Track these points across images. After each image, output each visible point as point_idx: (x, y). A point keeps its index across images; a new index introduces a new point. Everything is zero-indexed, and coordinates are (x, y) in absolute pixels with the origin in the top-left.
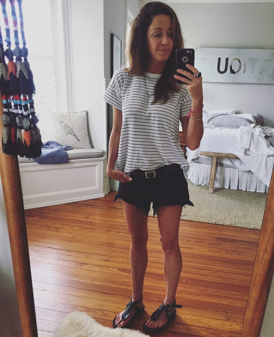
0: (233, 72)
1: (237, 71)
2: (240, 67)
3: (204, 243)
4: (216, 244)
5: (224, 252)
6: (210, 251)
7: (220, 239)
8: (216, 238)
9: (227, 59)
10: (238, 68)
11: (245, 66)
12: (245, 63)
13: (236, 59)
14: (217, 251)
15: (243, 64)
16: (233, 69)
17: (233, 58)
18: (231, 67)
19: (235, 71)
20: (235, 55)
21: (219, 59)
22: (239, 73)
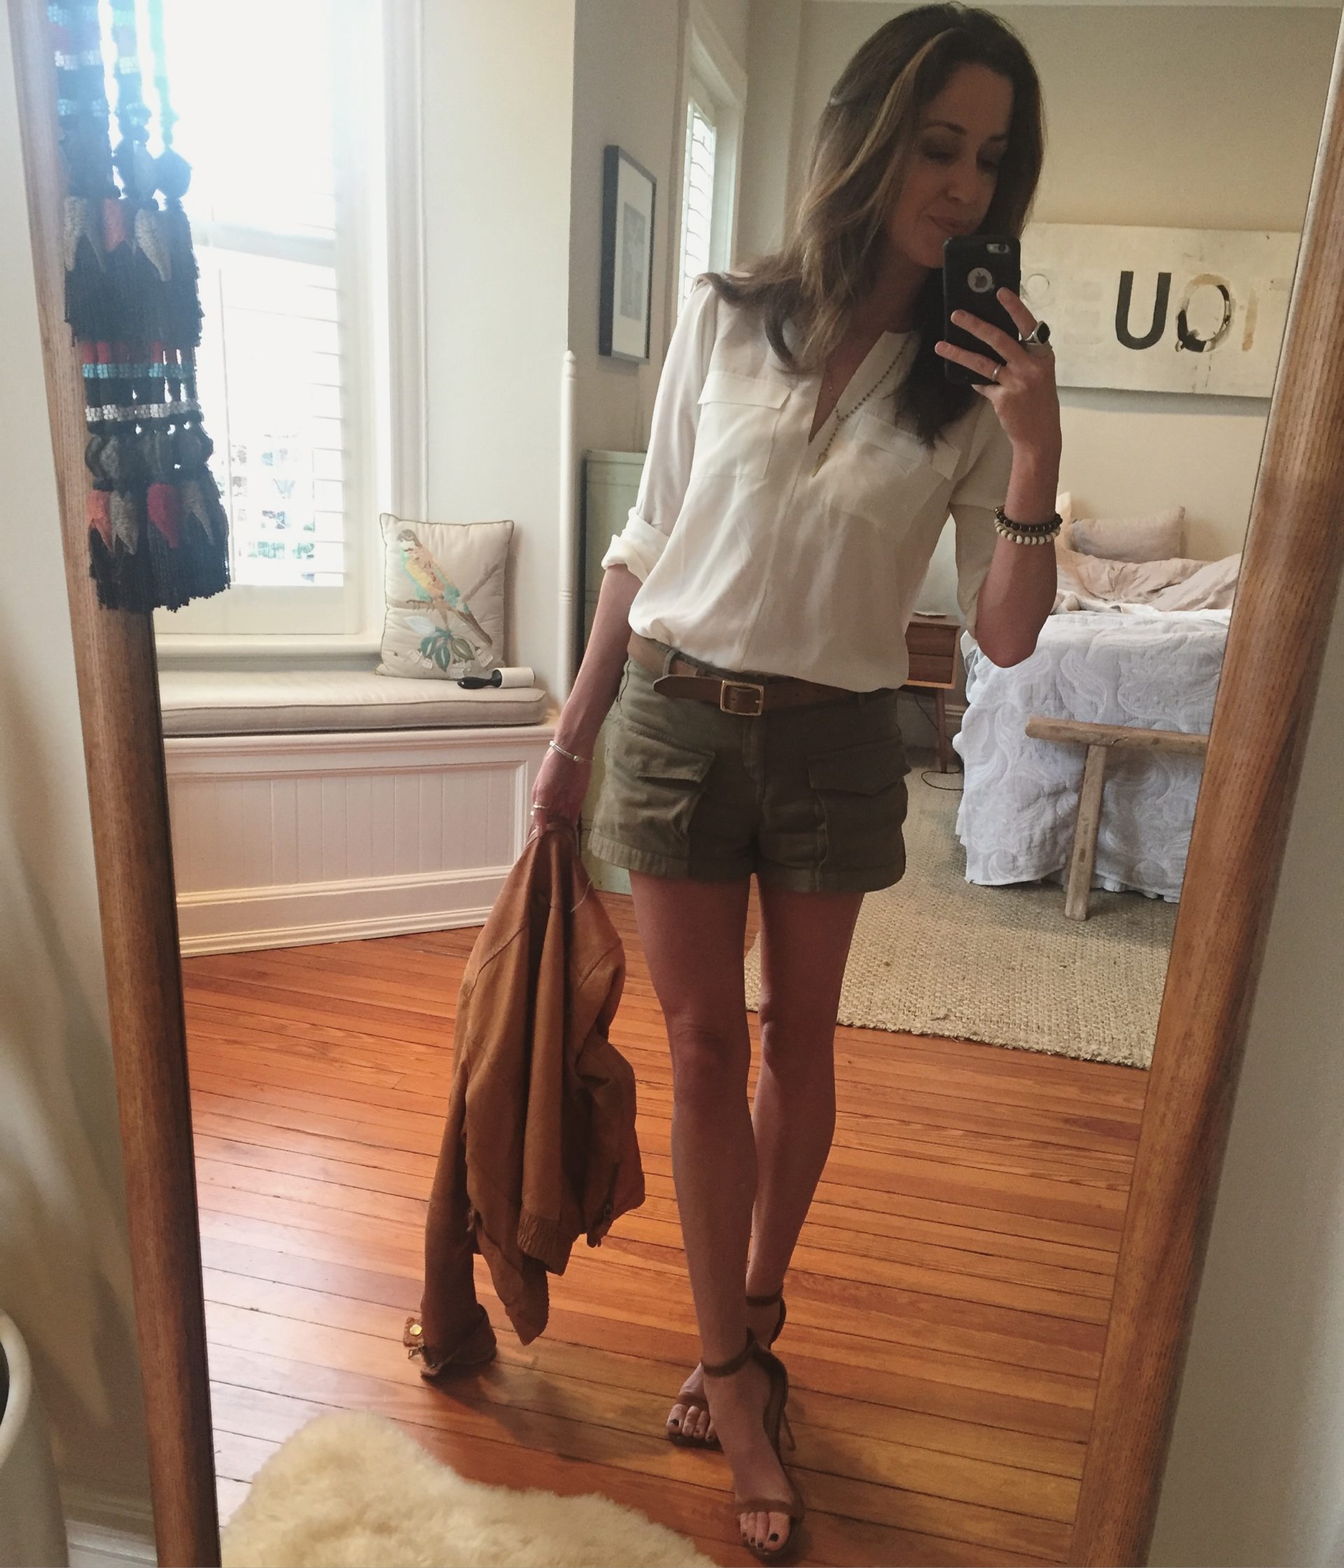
0: (1190, 341)
1: (1214, 341)
2: (1227, 319)
3: (1009, 1139)
4: (1067, 1146)
5: (1102, 1184)
6: (1035, 1176)
7: (1091, 1125)
8: (1067, 1121)
9: (1164, 281)
10: (1217, 326)
11: (1251, 316)
12: (1253, 302)
13: (1206, 279)
14: (1067, 1179)
15: (1242, 307)
16: (1190, 328)
17: (1193, 278)
18: (1182, 318)
19: (1200, 338)
20: (1201, 259)
21: (1127, 278)
22: (1222, 346)
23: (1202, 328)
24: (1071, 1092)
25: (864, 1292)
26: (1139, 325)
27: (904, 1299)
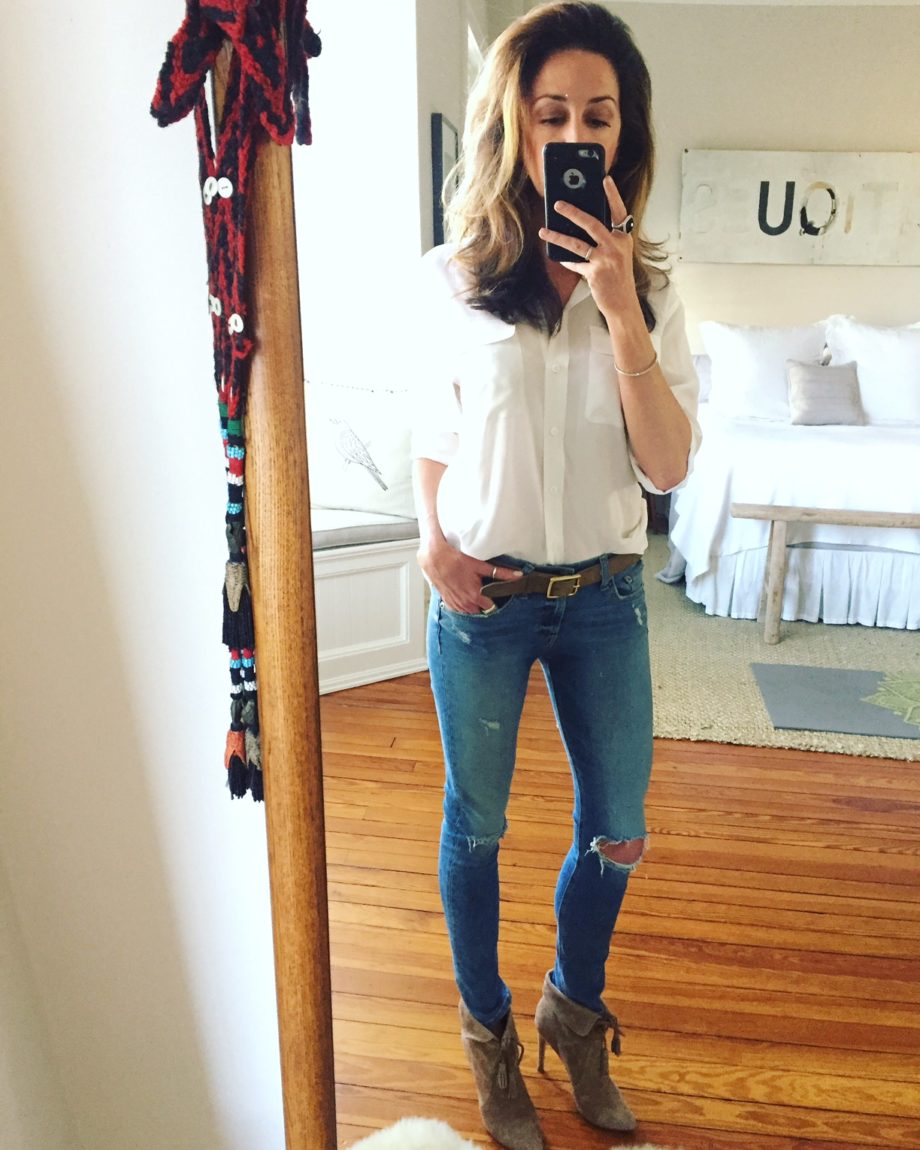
0: (809, 229)
1: (825, 227)
2: (833, 212)
3: (803, 819)
4: (844, 822)
5: (876, 849)
6: (828, 847)
7: (849, 802)
8: (834, 801)
9: (790, 187)
10: (827, 216)
11: (850, 210)
12: (851, 200)
13: (819, 185)
14: (851, 847)
15: (844, 203)
16: (810, 218)
17: (809, 184)
18: (803, 212)
19: (816, 226)
20: (815, 172)
21: (765, 187)
22: (830, 231)
23: (816, 218)
24: (830, 778)
25: (749, 953)
26: (775, 218)
27: (778, 956)
